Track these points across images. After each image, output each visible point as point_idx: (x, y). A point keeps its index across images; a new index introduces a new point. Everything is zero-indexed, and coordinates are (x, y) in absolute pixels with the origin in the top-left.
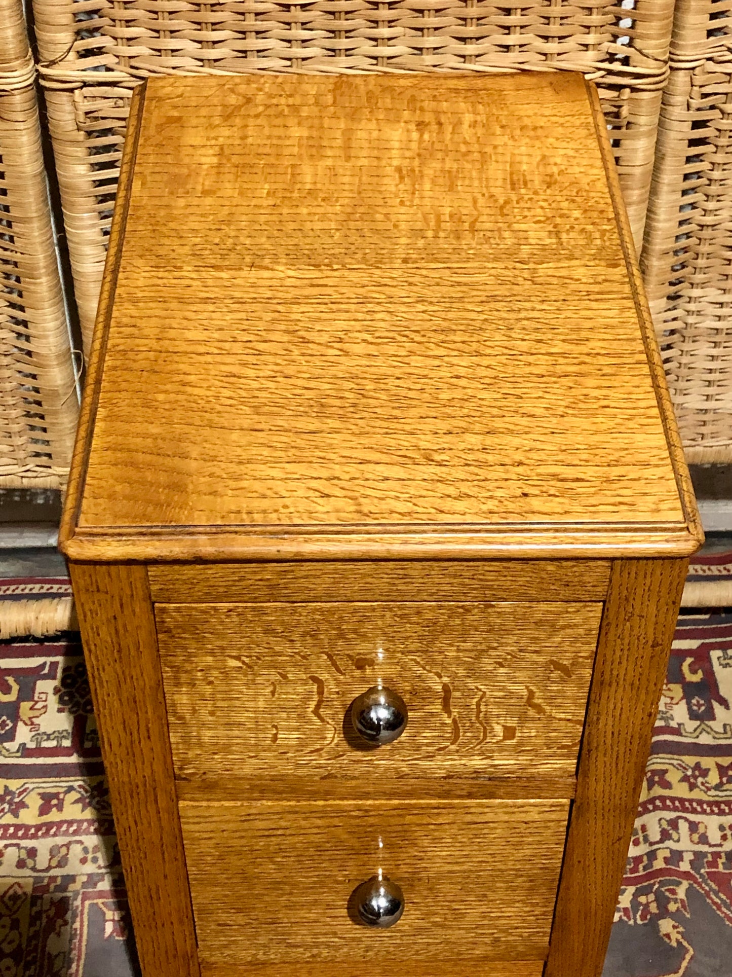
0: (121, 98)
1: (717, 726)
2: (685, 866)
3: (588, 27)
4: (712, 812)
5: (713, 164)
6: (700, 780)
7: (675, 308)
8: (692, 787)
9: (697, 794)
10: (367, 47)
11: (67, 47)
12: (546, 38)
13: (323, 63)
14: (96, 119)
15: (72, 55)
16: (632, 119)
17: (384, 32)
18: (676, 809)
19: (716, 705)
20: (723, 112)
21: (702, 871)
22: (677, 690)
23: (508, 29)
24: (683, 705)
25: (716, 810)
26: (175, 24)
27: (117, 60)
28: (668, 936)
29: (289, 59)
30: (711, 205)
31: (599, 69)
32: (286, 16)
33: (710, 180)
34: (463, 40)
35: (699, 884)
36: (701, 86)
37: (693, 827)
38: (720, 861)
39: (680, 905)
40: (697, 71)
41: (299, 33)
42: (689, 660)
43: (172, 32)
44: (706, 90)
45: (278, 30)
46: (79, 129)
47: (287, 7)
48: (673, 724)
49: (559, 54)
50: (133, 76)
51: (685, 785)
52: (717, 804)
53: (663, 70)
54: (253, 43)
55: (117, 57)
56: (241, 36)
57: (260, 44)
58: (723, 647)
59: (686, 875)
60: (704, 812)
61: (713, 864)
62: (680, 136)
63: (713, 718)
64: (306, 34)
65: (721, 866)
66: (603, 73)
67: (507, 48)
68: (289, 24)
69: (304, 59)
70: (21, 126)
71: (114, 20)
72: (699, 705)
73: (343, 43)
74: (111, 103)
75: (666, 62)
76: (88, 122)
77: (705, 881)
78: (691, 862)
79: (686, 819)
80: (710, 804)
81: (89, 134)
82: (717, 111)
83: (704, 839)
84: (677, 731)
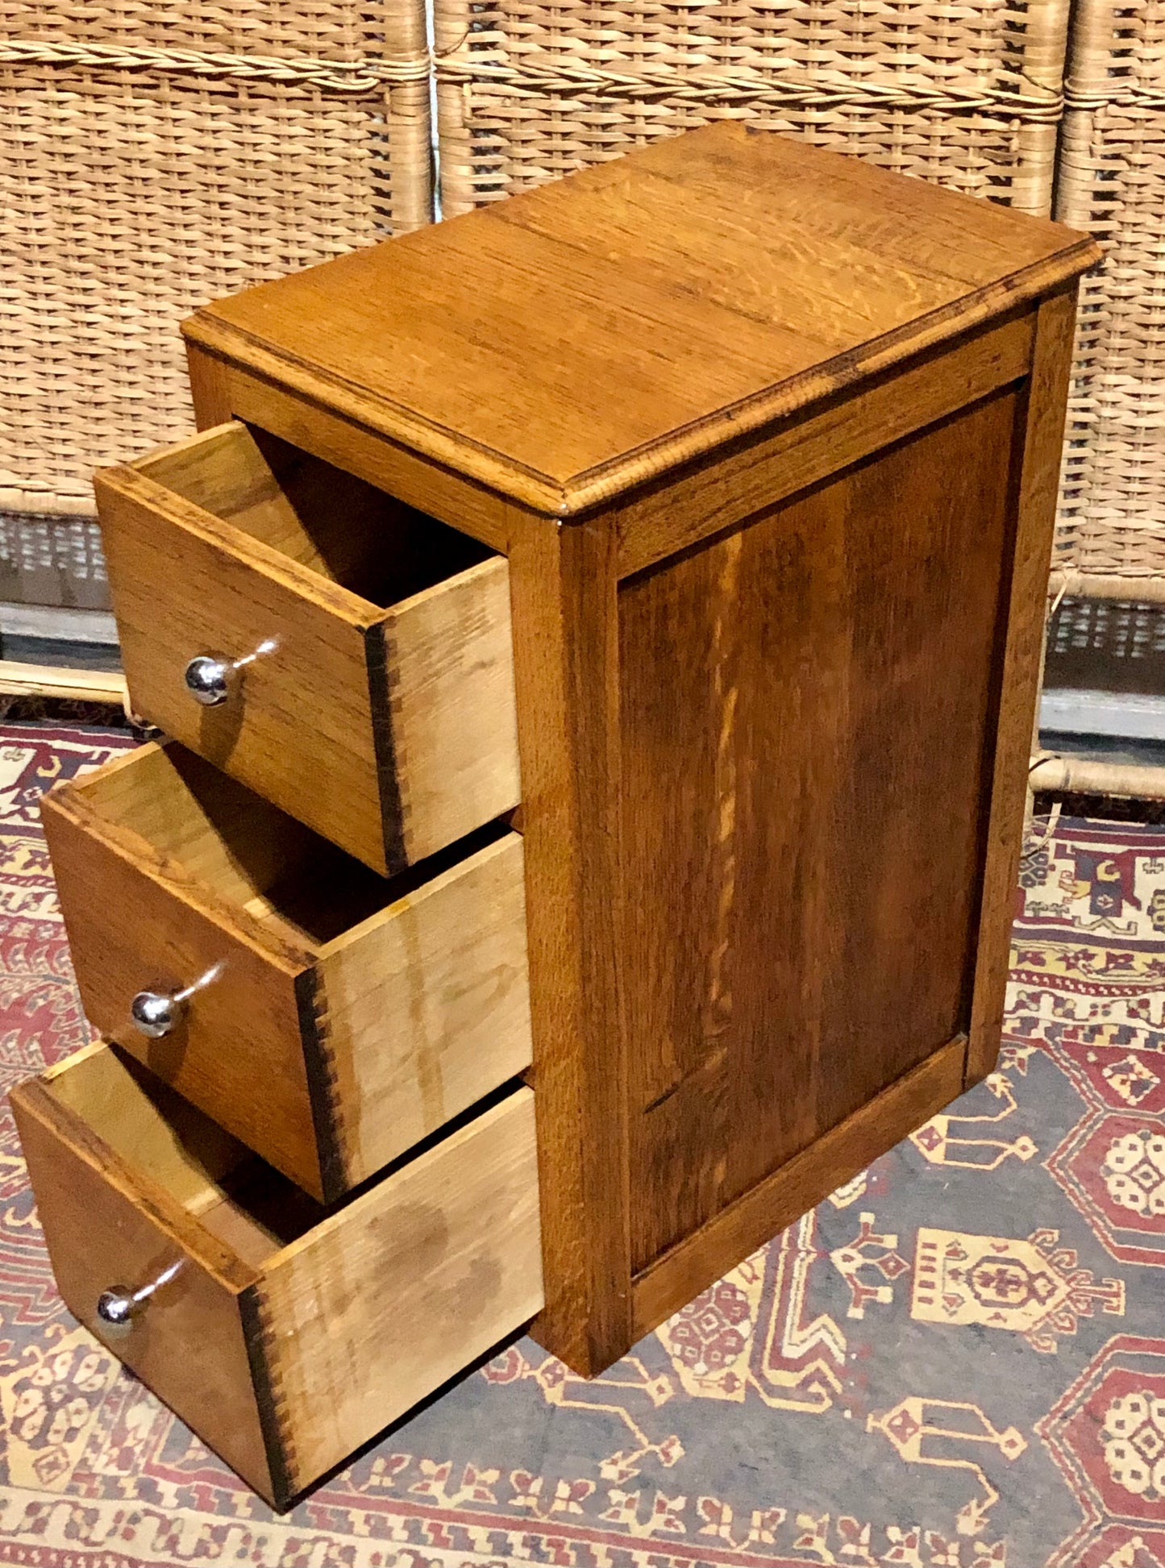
0: (509, 97)
1: (1120, 922)
2: (1038, 1033)
3: (976, 50)
4: (1088, 993)
5: (1122, 223)
6: (1082, 962)
7: (1085, 396)
8: (1069, 967)
9: (1073, 974)
10: (754, 57)
11: (459, 37)
12: (933, 59)
13: (708, 71)
14: (483, 117)
15: (465, 47)
16: (1024, 155)
17: (772, 41)
18: (1042, 984)
19: (1125, 904)
20: (1130, 163)
21: (1058, 1039)
22: (1085, 886)
23: (893, 46)
24: (1087, 900)
25: (1093, 991)
26: (565, 21)
27: (507, 57)
28: (994, 1086)
29: (674, 65)
30: (1125, 272)
31: (988, 96)
32: (673, 19)
33: (1119, 243)
34: (848, 55)
35: (1049, 1051)
36: (1104, 131)
37: (1059, 1002)
38: (1081, 1033)
39: (1015, 1063)
40: (1100, 112)
41: (685, 37)
42: (1109, 862)
43: (563, 29)
44: (1110, 136)
45: (665, 32)
46: (465, 126)
47: (674, 9)
48: (1068, 917)
49: (947, 78)
50: (521, 72)
51: (1063, 964)
52: (1096, 986)
53: (1055, 101)
54: (639, 45)
55: (509, 53)
56: (628, 37)
57: (648, 47)
58: (1154, 855)
59: (1038, 1042)
60: (1077, 990)
61: (1073, 1034)
62: (1083, 186)
63: (1119, 914)
64: (694, 40)
65: (1081, 1036)
66: (991, 101)
67: (893, 66)
68: (675, 27)
69: (690, 66)
70: (409, 121)
71: (508, 14)
72: (1106, 903)
73: (730, 51)
74: (497, 101)
75: (1058, 94)
76: (475, 120)
77: (1058, 1049)
78: (1047, 1030)
79: (1052, 994)
80: (1086, 985)
81: (475, 133)
82: (1124, 163)
83: (1069, 1014)
84: (1070, 923)
